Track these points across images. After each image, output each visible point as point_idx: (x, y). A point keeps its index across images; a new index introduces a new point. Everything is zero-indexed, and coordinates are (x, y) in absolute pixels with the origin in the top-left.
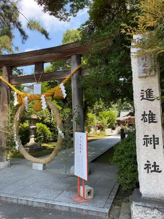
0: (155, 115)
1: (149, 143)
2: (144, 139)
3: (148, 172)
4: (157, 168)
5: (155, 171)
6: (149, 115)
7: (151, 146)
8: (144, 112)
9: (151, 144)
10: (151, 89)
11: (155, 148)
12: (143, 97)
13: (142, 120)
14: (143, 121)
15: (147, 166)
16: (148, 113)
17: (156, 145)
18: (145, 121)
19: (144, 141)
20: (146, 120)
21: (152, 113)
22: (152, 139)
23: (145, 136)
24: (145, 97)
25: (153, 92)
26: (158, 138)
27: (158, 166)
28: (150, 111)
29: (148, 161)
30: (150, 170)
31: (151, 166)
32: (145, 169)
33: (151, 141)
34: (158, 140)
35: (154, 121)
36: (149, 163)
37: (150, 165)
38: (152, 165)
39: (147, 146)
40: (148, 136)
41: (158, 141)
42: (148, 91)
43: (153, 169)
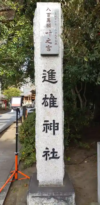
0: (56, 99)
2: (44, 124)
3: (46, 159)
4: (55, 154)
5: (53, 157)
6: (50, 99)
7: (50, 132)
8: (46, 95)
9: (51, 129)
10: (54, 70)
11: (54, 134)
12: (45, 78)
13: (43, 104)
16: (49, 96)
17: (56, 131)
18: (45, 106)
19: (44, 127)
20: (46, 104)
21: (53, 97)
22: (52, 125)
23: (45, 121)
24: (47, 79)
25: (55, 73)
26: (58, 124)
27: (57, 152)
28: (51, 95)
29: (47, 148)
30: (48, 157)
32: (43, 156)
33: (51, 126)
35: (55, 105)
36: (48, 150)
37: (49, 152)
39: (47, 132)
40: (48, 121)
41: (58, 127)
42: (50, 72)
43: (51, 156)
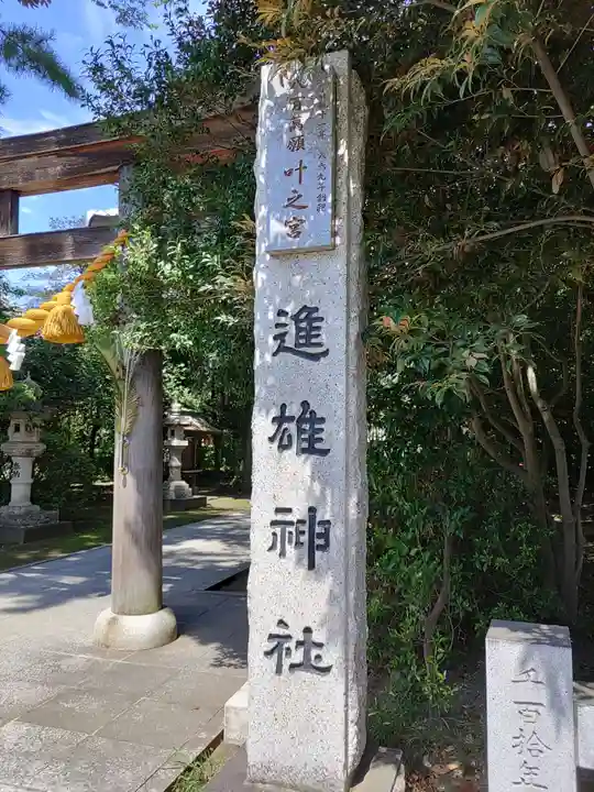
0: (322, 420)
1: (290, 542)
2: (274, 523)
3: (279, 671)
4: (314, 652)
5: (306, 665)
6: (301, 420)
8: (283, 407)
9: (299, 544)
10: (317, 309)
11: (311, 565)
12: (283, 341)
13: (271, 439)
14: (276, 444)
15: (278, 645)
16: (294, 410)
17: (318, 554)
18: (282, 447)
19: (274, 534)
20: (285, 442)
21: (312, 412)
22: (305, 528)
23: (278, 510)
24: (290, 342)
25: (322, 319)
26: (327, 524)
27: (320, 645)
28: (305, 404)
29: (282, 623)
30: (286, 663)
31: (292, 644)
32: (268, 654)
33: (299, 533)
34: (327, 531)
35: (317, 446)
37: (289, 637)
38: (294, 641)
39: (282, 554)
40: (289, 510)
41: (326, 535)
42: (303, 316)
